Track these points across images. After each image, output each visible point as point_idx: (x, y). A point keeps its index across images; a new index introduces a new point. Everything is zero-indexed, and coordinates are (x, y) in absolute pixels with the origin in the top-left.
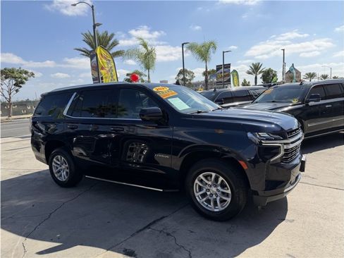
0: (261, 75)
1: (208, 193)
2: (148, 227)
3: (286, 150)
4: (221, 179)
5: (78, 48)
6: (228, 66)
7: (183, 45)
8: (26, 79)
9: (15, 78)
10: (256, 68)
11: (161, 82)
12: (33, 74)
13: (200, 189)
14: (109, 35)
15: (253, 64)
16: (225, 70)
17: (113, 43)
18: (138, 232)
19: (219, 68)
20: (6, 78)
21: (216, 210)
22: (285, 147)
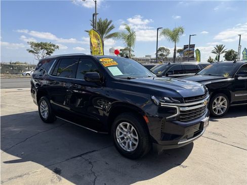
0: (224, 54)
1: (125, 137)
2: (80, 156)
3: (181, 111)
4: (133, 128)
5: (86, 30)
6: (193, 46)
7: (158, 29)
8: (53, 50)
9: (46, 49)
10: (219, 49)
11: (146, 56)
12: (58, 47)
13: (121, 134)
14: (108, 21)
15: (217, 46)
16: (191, 49)
17: (111, 27)
18: (71, 158)
19: (186, 47)
20: (42, 49)
21: (128, 150)
22: (181, 109)
